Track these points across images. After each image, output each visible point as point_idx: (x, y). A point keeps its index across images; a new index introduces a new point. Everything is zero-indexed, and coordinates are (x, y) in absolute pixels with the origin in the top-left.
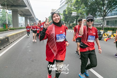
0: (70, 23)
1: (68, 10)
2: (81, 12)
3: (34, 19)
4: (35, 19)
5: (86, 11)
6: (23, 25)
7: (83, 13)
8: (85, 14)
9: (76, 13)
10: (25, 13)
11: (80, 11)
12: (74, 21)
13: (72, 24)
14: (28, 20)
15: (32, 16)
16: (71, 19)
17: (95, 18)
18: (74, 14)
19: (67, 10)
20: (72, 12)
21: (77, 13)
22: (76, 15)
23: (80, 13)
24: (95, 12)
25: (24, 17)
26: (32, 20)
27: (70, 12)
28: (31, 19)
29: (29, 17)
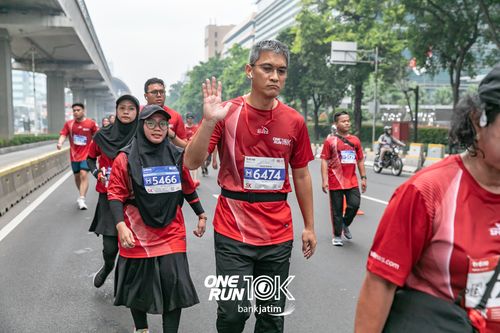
0: (317, 107)
1: (309, 32)
2: (384, 39)
3: (103, 84)
4: (106, 83)
5: (410, 36)
6: (33, 117)
7: (394, 50)
8: (407, 54)
9: (353, 46)
10: (49, 50)
11: (375, 35)
12: (342, 96)
13: (331, 110)
14: (67, 90)
15: (91, 67)
16: (322, 82)
17: (467, 78)
18: (343, 52)
19: (299, 32)
20: (329, 44)
21: (359, 48)
22: (353, 58)
23: (380, 49)
24: (468, 39)
25: (46, 73)
26: (87, 90)
27: (320, 42)
28: (87, 86)
29: (70, 72)
